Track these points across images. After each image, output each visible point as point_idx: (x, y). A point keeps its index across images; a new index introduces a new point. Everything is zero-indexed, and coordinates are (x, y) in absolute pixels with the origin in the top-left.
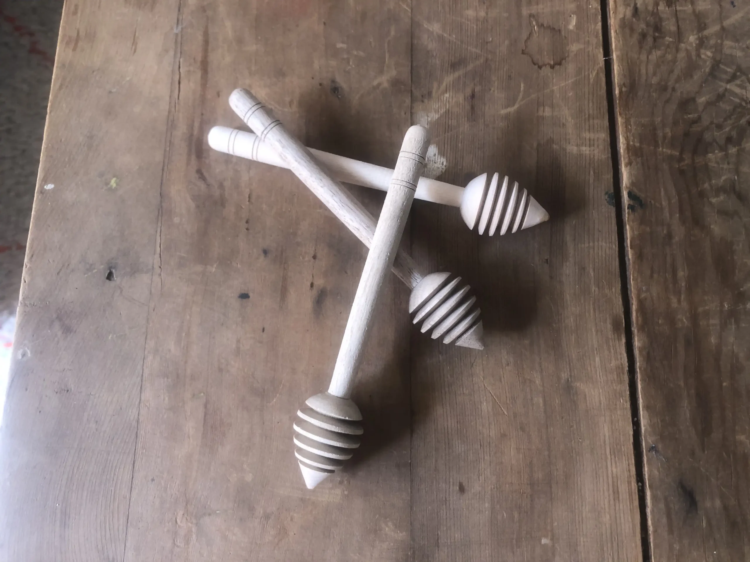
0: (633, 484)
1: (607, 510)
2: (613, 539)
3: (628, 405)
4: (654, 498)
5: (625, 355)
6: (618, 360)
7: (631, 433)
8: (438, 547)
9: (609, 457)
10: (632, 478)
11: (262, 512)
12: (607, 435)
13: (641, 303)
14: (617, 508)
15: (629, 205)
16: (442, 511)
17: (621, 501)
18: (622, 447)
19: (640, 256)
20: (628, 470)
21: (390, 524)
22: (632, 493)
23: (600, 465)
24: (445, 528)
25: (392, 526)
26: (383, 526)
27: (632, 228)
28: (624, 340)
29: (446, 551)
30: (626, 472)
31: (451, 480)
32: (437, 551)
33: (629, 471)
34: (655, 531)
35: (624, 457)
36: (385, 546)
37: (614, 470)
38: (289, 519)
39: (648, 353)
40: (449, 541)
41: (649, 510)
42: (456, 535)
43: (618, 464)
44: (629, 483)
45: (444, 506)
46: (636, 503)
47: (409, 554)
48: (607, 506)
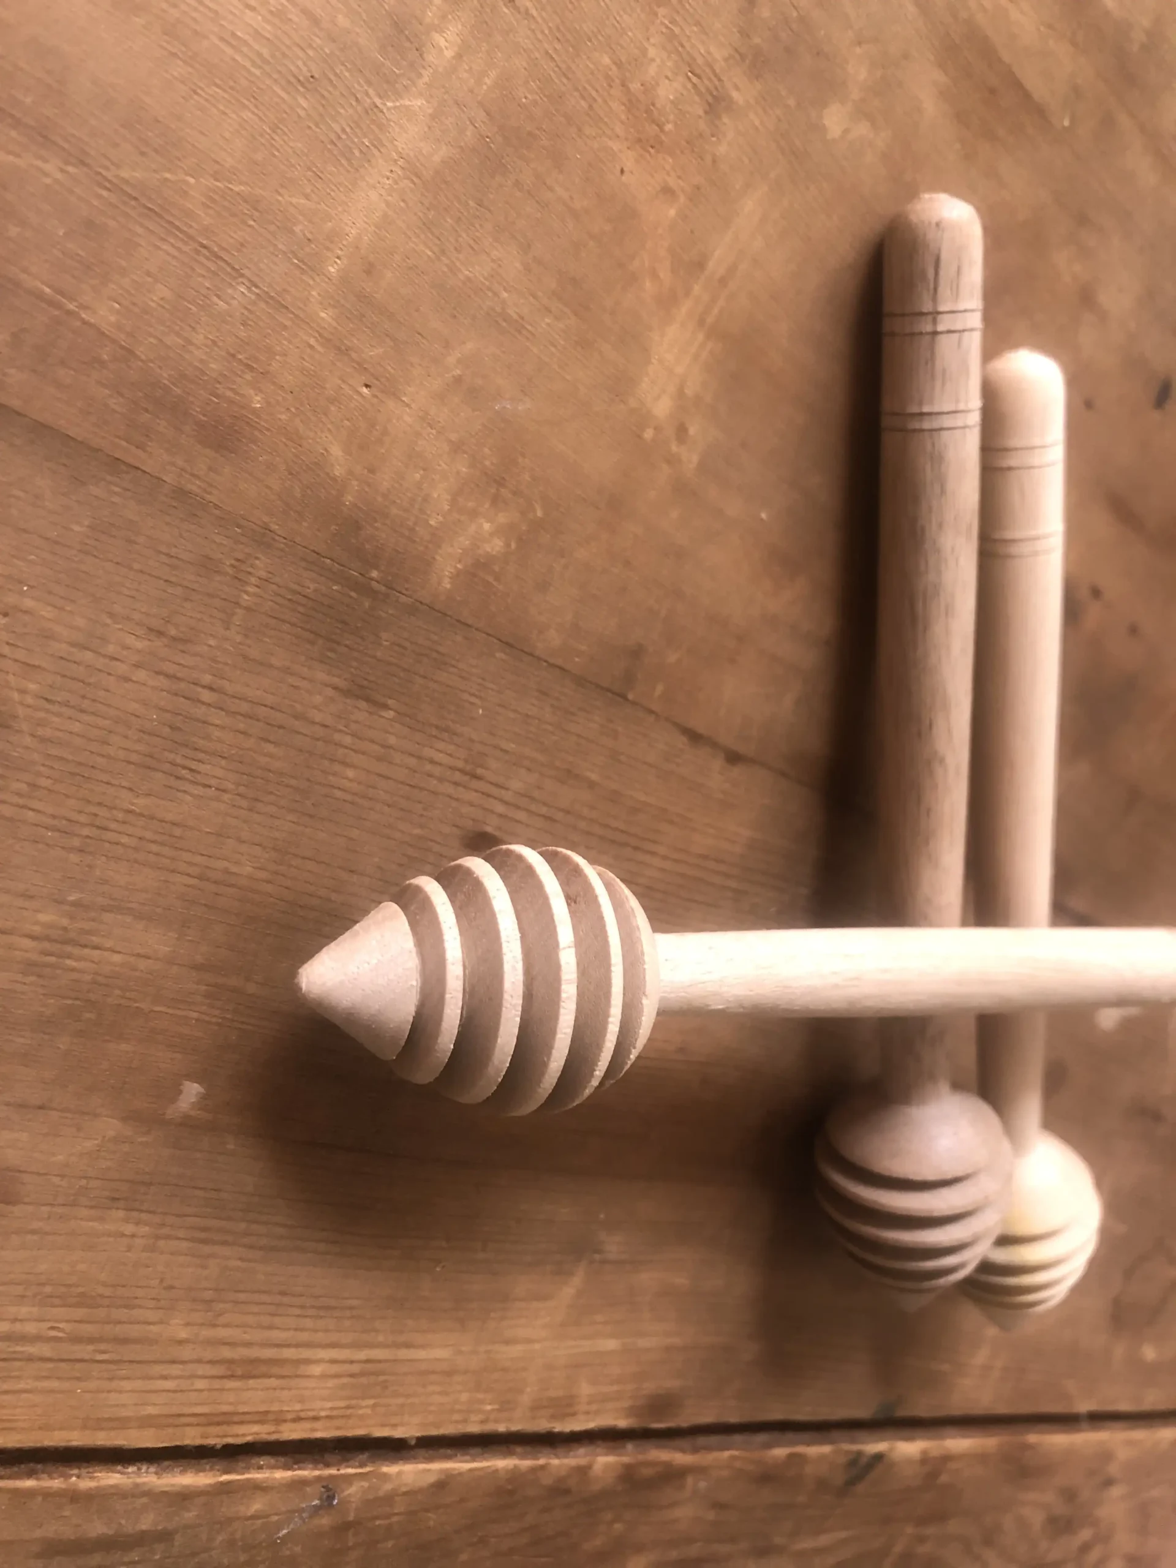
0: (256, 1428)
1: (207, 1333)
2: (103, 1347)
3: (474, 1428)
4: (184, 1497)
5: (591, 1425)
6: (589, 1403)
7: (398, 1433)
8: (347, 693)
9: (362, 1355)
10: (272, 1428)
12: (421, 1354)
14: (201, 1370)
15: (859, 1454)
16: (451, 748)
17: (217, 1384)
18: (371, 1402)
20: (302, 1415)
21: (496, 546)
22: (229, 1423)
23: (347, 1323)
24: (392, 740)
25: (489, 550)
26: (502, 518)
27: (822, 1458)
29: (318, 717)
30: (298, 1407)
32: (336, 681)
33: (298, 1419)
34: (75, 1497)
35: (342, 1404)
37: (317, 1370)
40: (348, 740)
41: (149, 1477)
42: (350, 773)
43: (331, 1383)
44: (262, 1418)
46: (191, 1437)
47: (375, 574)
48: (222, 1333)
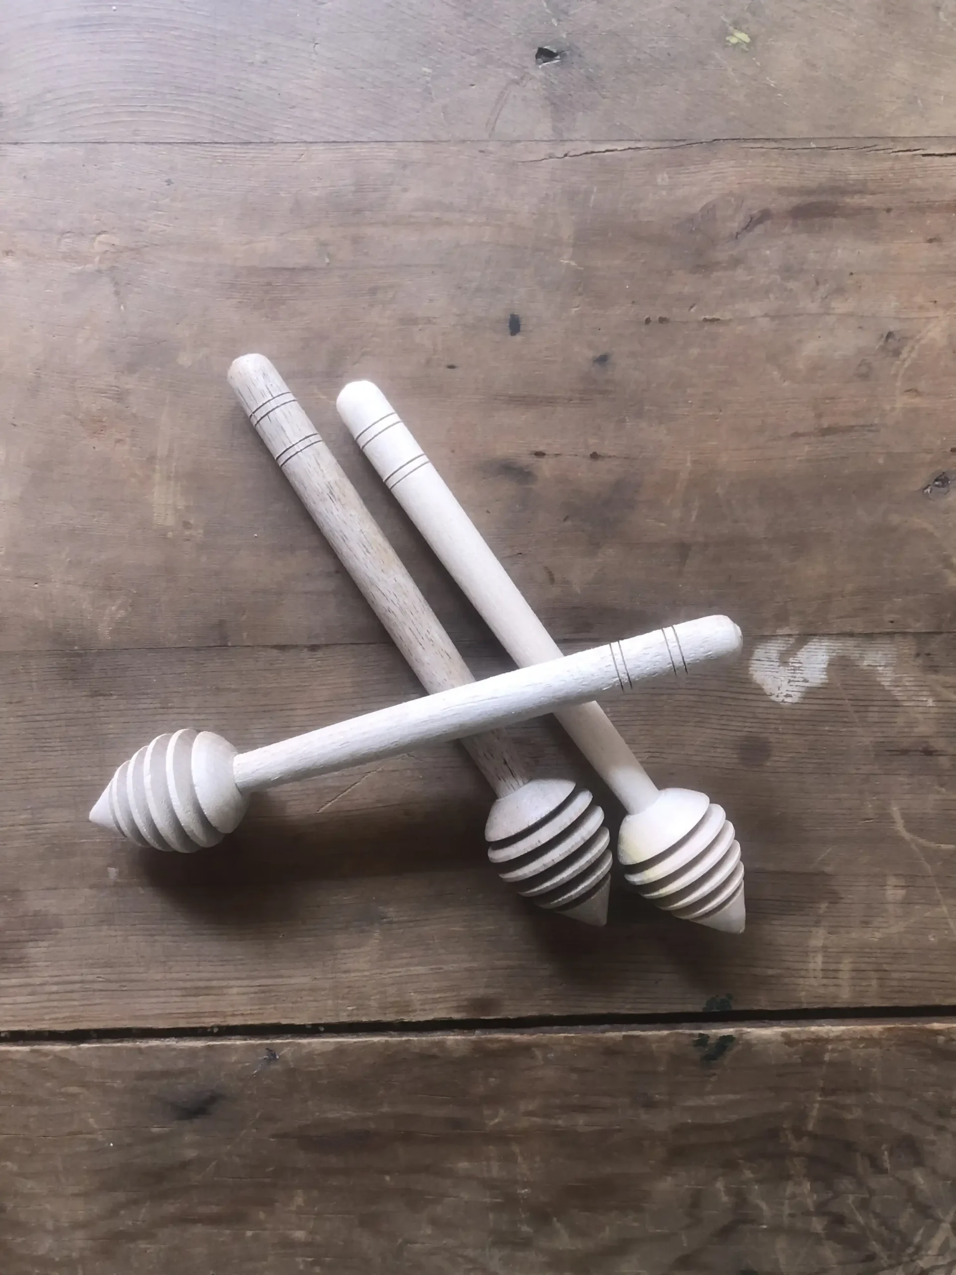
0: (214, 1019)
1: (169, 976)
2: (124, 984)
3: (344, 1018)
4: (193, 1052)
5: (430, 1017)
6: (421, 1005)
7: (297, 1022)
8: (92, 696)
9: (257, 983)
10: (223, 1020)
11: (128, 387)
12: (293, 981)
13: (526, 1048)
14: (174, 993)
15: (707, 1037)
16: (149, 701)
17: (184, 999)
18: (272, 1006)
19: (611, 1051)
20: (236, 1013)
21: (122, 613)
22: (200, 1017)
23: (240, 967)
24: (121, 707)
25: (119, 616)
26: (119, 602)
27: (663, 1039)
28: (456, 1016)
29: (85, 710)
30: (231, 1009)
31: (202, 717)
32: (84, 693)
33: (234, 1015)
34: (140, 1050)
35: (257, 1007)
36: (85, 605)
37: (235, 990)
38: (118, 436)
39: (434, 1057)
40: (102, 714)
41: (172, 1042)
42: (111, 726)
43: (245, 997)
44: (215, 1014)
45: (159, 705)
46: (182, 1024)
47: (76, 648)
48: (175, 976)
